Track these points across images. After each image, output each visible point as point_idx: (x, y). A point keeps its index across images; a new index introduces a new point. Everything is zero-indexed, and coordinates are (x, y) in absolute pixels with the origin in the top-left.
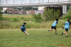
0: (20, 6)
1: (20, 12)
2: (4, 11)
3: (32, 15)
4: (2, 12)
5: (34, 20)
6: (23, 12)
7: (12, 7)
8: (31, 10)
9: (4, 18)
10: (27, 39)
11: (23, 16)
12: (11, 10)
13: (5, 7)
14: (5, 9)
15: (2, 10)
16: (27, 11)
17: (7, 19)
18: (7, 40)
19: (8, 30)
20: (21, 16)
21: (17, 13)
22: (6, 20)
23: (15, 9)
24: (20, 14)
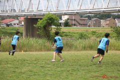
0: (90, 13)
1: (90, 23)
2: (64, 22)
3: (111, 27)
4: (61, 23)
5: (114, 35)
6: (94, 22)
7: (77, 13)
8: (109, 19)
9: (63, 32)
10: (102, 68)
11: (94, 30)
12: (75, 20)
13: (65, 14)
14: (65, 18)
15: (61, 19)
16: (102, 20)
17: (68, 34)
18: (68, 69)
19: (70, 52)
20: (91, 30)
21: (85, 25)
22: (66, 35)
23: (82, 17)
24: (89, 26)
